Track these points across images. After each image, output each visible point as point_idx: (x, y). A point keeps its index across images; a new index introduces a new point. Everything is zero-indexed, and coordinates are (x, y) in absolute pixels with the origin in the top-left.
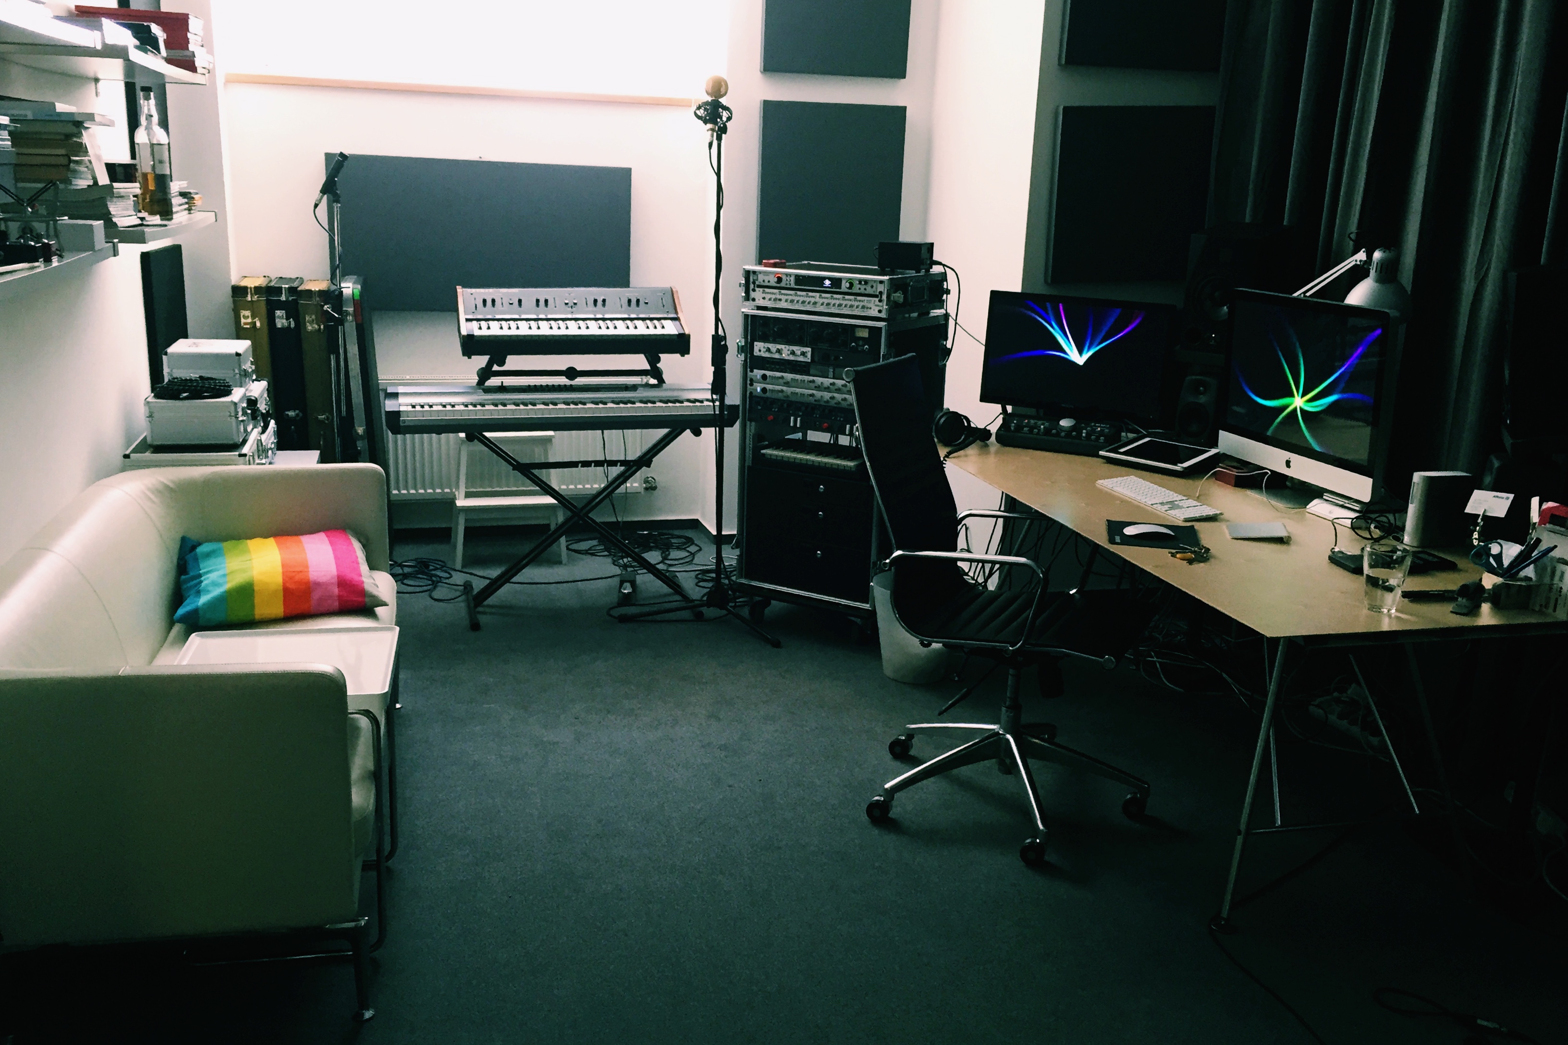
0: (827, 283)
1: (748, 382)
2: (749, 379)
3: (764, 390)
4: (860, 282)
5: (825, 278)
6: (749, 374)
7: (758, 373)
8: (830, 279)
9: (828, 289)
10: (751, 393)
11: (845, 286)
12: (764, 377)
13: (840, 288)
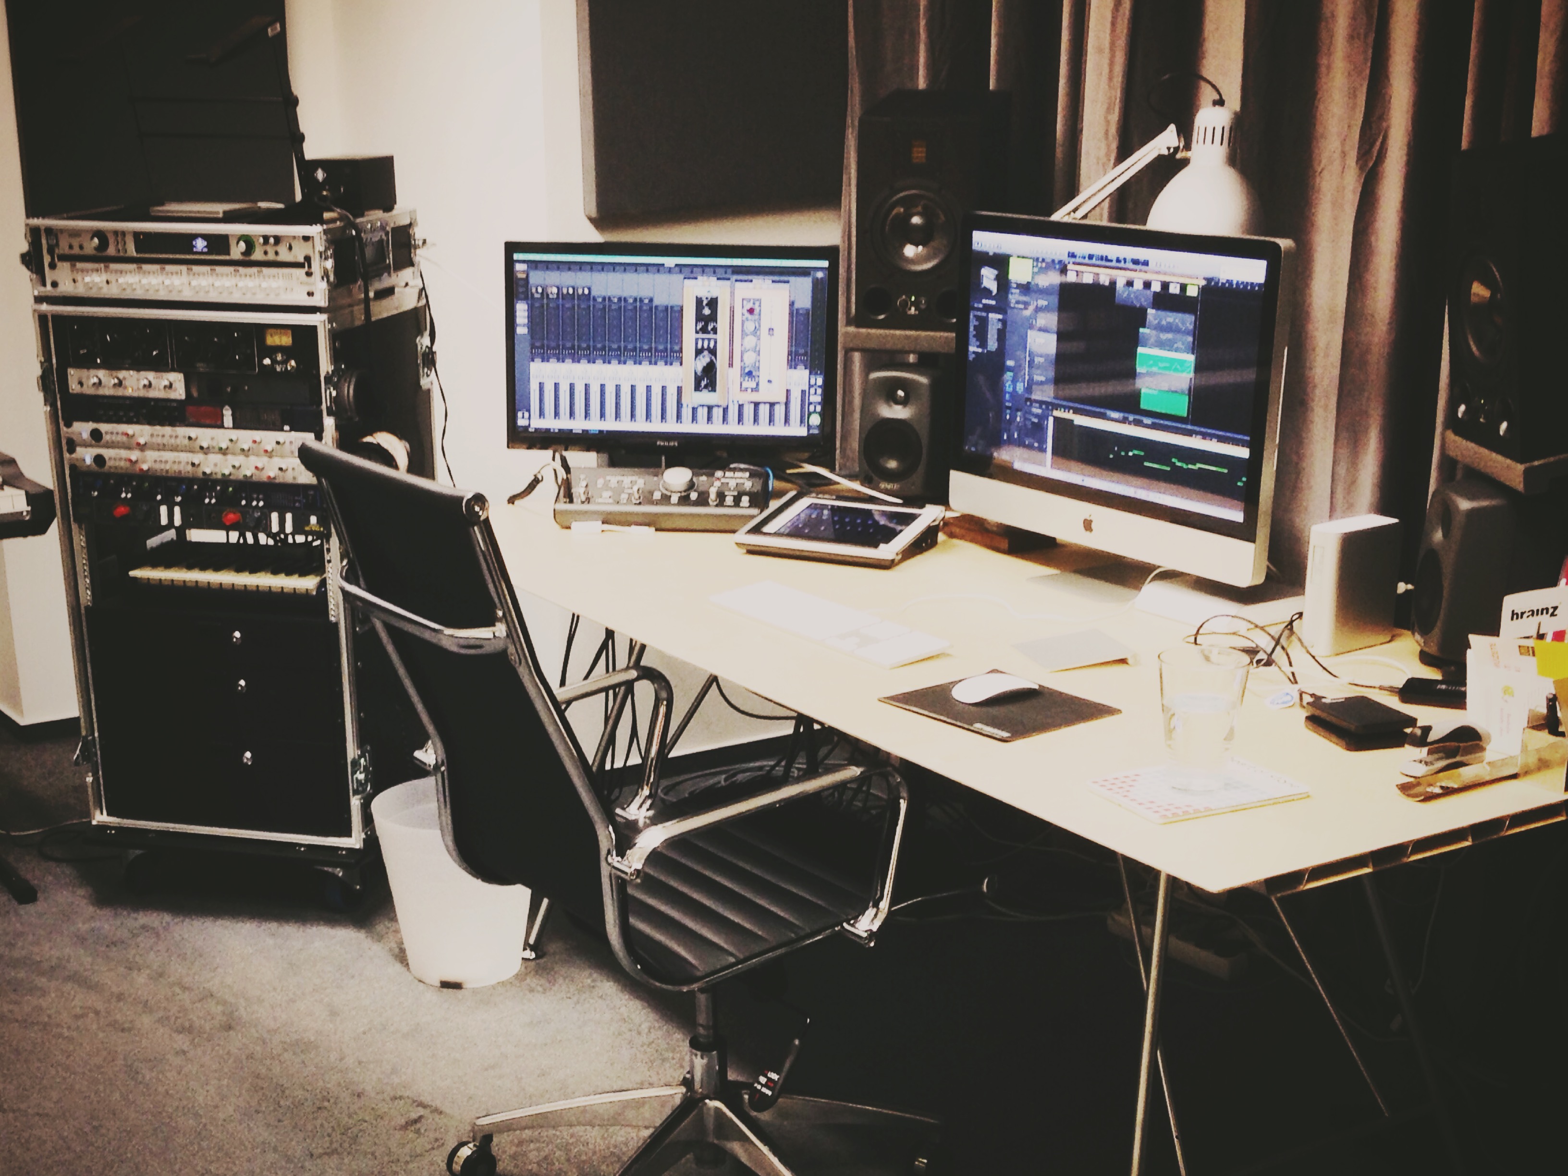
0: (200, 244)
1: (65, 448)
2: (64, 442)
3: (99, 460)
4: (266, 238)
5: (195, 236)
6: (64, 429)
7: (83, 429)
8: (205, 237)
9: (203, 257)
10: (73, 467)
11: (237, 251)
12: (96, 435)
13: (229, 254)
